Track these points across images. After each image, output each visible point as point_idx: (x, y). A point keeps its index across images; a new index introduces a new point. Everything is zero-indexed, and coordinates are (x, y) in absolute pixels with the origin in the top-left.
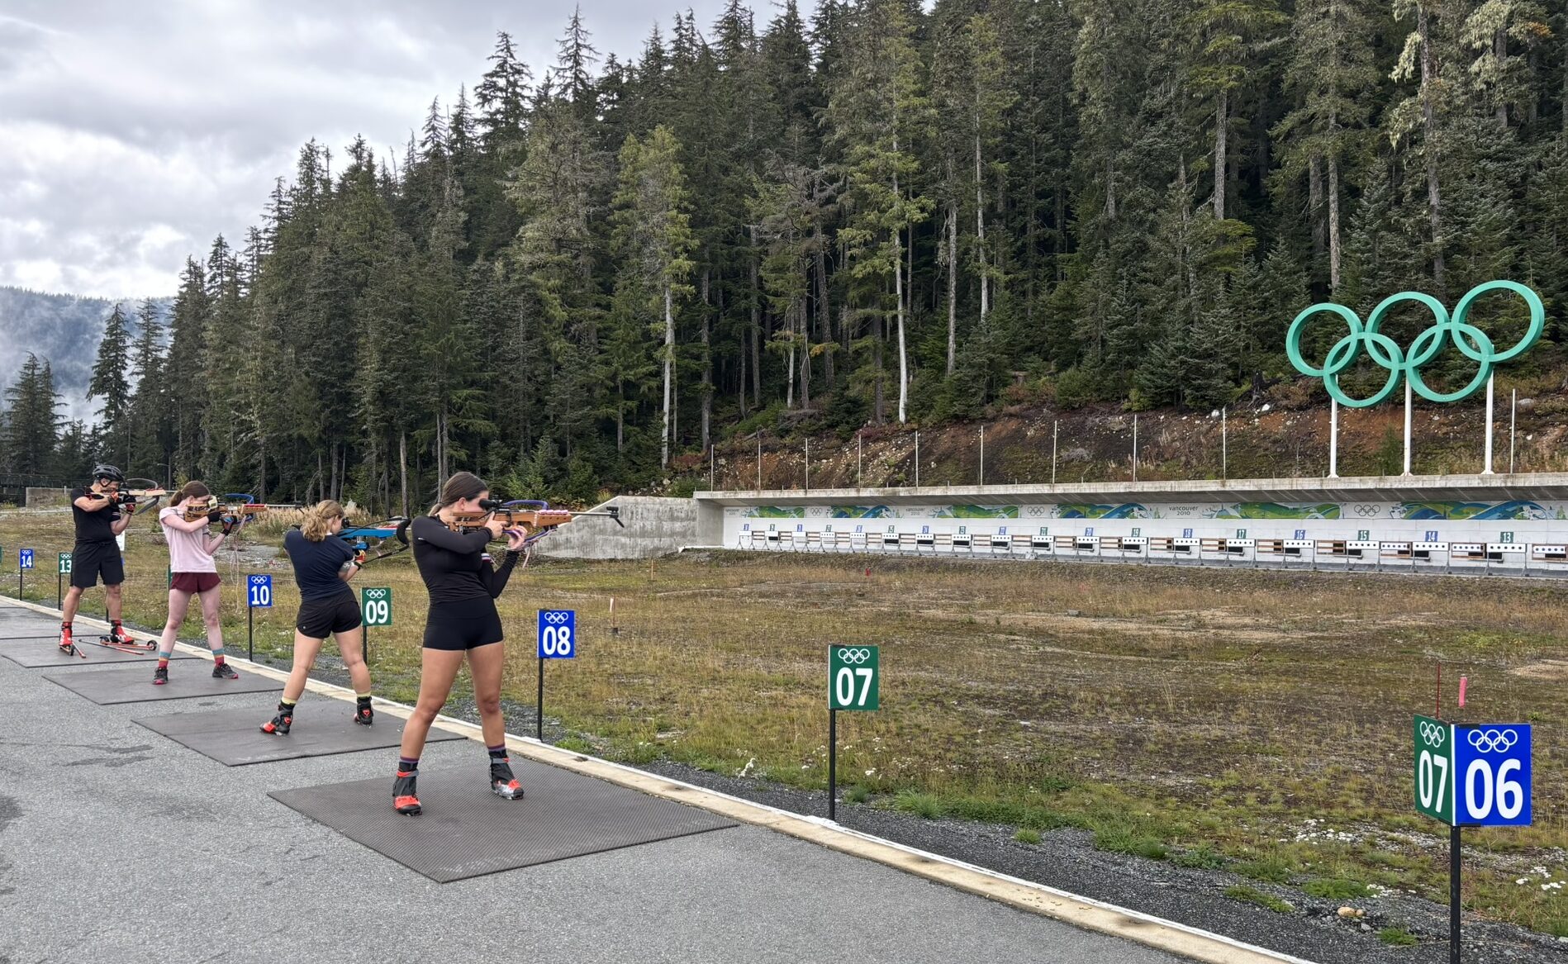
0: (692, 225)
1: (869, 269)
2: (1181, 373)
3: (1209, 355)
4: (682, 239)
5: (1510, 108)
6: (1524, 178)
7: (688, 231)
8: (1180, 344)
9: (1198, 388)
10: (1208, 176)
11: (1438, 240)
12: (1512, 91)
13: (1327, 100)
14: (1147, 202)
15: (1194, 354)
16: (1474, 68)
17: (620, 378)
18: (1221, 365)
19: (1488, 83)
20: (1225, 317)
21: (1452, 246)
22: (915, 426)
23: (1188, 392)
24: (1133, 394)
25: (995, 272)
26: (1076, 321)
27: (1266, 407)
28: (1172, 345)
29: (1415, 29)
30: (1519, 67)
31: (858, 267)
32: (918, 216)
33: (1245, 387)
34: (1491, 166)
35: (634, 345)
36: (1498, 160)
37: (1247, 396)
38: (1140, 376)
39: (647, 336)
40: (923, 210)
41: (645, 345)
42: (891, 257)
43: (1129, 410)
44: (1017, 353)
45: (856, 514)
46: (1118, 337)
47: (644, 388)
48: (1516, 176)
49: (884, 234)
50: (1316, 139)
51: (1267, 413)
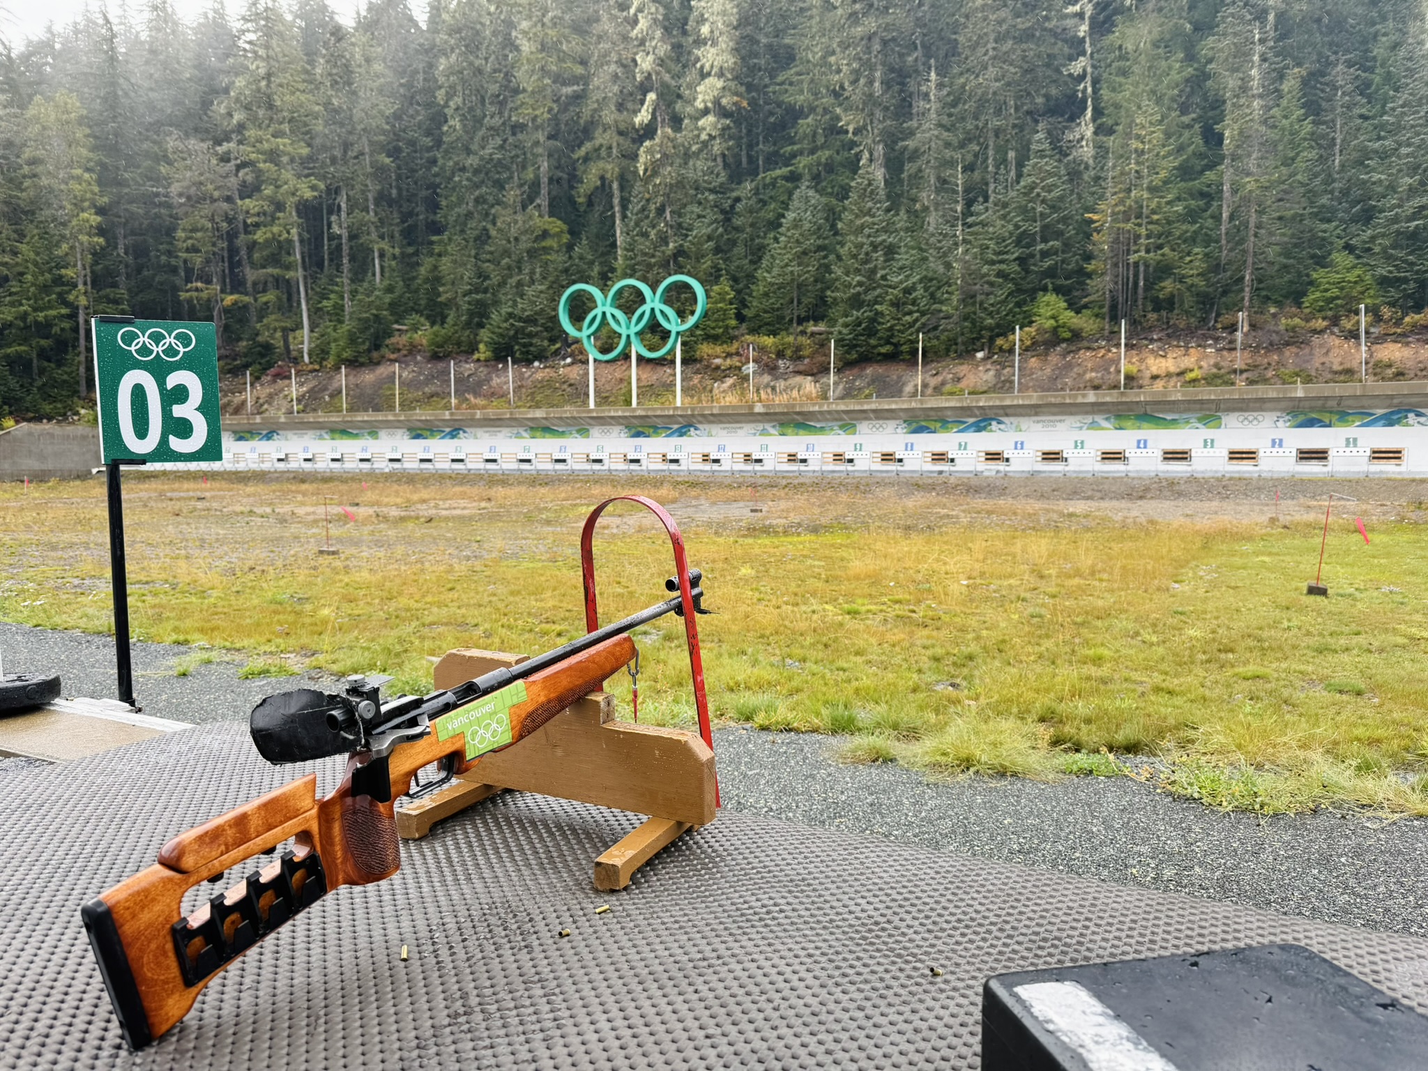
0: (100, 182)
1: (269, 235)
2: (512, 333)
3: (531, 321)
4: (88, 195)
5: (724, 155)
6: (732, 207)
7: (96, 189)
8: (510, 310)
9: (524, 345)
10: (535, 185)
11: (671, 245)
12: (724, 145)
13: (607, 135)
14: (491, 199)
15: (520, 319)
16: (700, 123)
17: (30, 319)
18: (539, 329)
19: (710, 135)
20: (541, 292)
21: (679, 251)
22: (317, 367)
23: (517, 347)
24: (482, 346)
25: (384, 245)
26: (441, 289)
27: (569, 360)
28: (505, 310)
29: (651, 91)
30: (728, 127)
31: (259, 233)
32: (308, 194)
33: (558, 345)
34: (712, 197)
35: (45, 288)
36: (716, 193)
37: (556, 353)
38: (484, 334)
39: (59, 281)
40: (313, 188)
41: (58, 289)
42: (290, 228)
43: (478, 360)
44: (399, 310)
45: (252, 438)
46: (469, 303)
47: (56, 330)
48: (727, 205)
49: (280, 206)
50: (601, 164)
51: (569, 365)
